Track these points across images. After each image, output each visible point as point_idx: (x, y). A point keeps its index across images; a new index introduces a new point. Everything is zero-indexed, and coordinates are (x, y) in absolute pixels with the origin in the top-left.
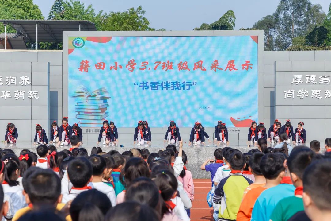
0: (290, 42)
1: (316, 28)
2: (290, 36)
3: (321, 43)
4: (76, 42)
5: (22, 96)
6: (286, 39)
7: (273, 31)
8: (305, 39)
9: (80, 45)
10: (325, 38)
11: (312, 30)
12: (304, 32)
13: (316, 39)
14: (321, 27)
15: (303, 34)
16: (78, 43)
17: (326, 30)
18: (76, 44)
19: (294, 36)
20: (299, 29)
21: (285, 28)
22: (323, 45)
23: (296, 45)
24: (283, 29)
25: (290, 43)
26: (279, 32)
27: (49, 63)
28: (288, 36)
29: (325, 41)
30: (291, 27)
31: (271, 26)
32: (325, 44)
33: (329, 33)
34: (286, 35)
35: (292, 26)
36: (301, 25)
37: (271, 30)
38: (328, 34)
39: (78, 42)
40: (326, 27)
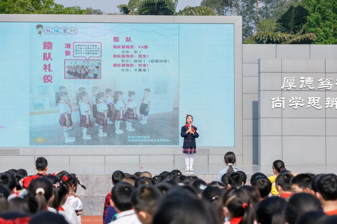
0: (254, 26)
1: (292, 8)
2: (254, 18)
3: (299, 29)
6: (247, 22)
7: (229, 10)
8: (277, 22)
10: (305, 21)
11: (287, 9)
12: (272, 12)
13: (291, 24)
14: (299, 6)
15: (271, 15)
17: (306, 10)
19: (258, 18)
20: (266, 8)
21: (247, 6)
22: (302, 31)
23: (264, 31)
24: (244, 7)
25: (253, 28)
26: (238, 12)
28: (250, 18)
29: (304, 26)
30: (255, 5)
31: (226, 3)
32: (304, 31)
33: (310, 16)
34: (247, 16)
35: (256, 4)
36: (269, 3)
37: (227, 8)
38: (308, 17)
40: (306, 7)
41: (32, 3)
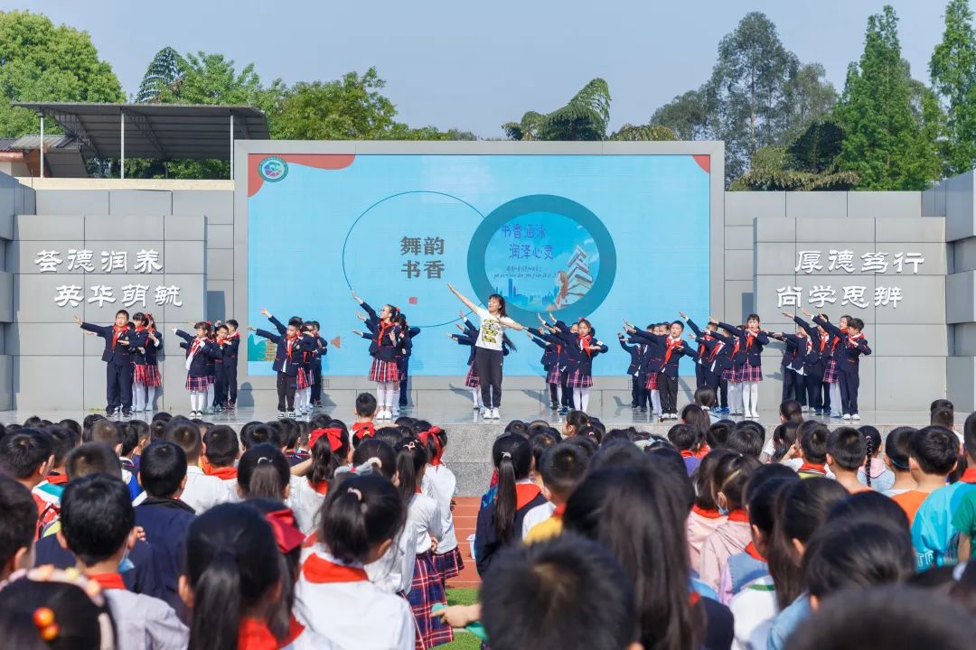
0: (746, 159)
1: (814, 126)
2: (745, 145)
3: (826, 164)
4: (267, 167)
5: (140, 299)
6: (734, 153)
7: (702, 131)
8: (787, 152)
9: (277, 174)
10: (837, 149)
11: (804, 129)
12: (779, 135)
13: (812, 156)
14: (827, 123)
15: (776, 139)
16: (273, 169)
17: (840, 130)
18: (268, 173)
19: (753, 146)
20: (767, 127)
21: (733, 123)
22: (832, 168)
23: (764, 168)
24: (727, 125)
25: (743, 162)
26: (717, 134)
27: (206, 218)
28: (739, 145)
29: (837, 159)
30: (748, 121)
31: (696, 119)
32: (837, 167)
33: (847, 140)
34: (734, 142)
35: (750, 120)
36: (773, 117)
37: (696, 128)
38: (844, 142)
39: (272, 166)
40: (841, 125)
41: (353, 121)
